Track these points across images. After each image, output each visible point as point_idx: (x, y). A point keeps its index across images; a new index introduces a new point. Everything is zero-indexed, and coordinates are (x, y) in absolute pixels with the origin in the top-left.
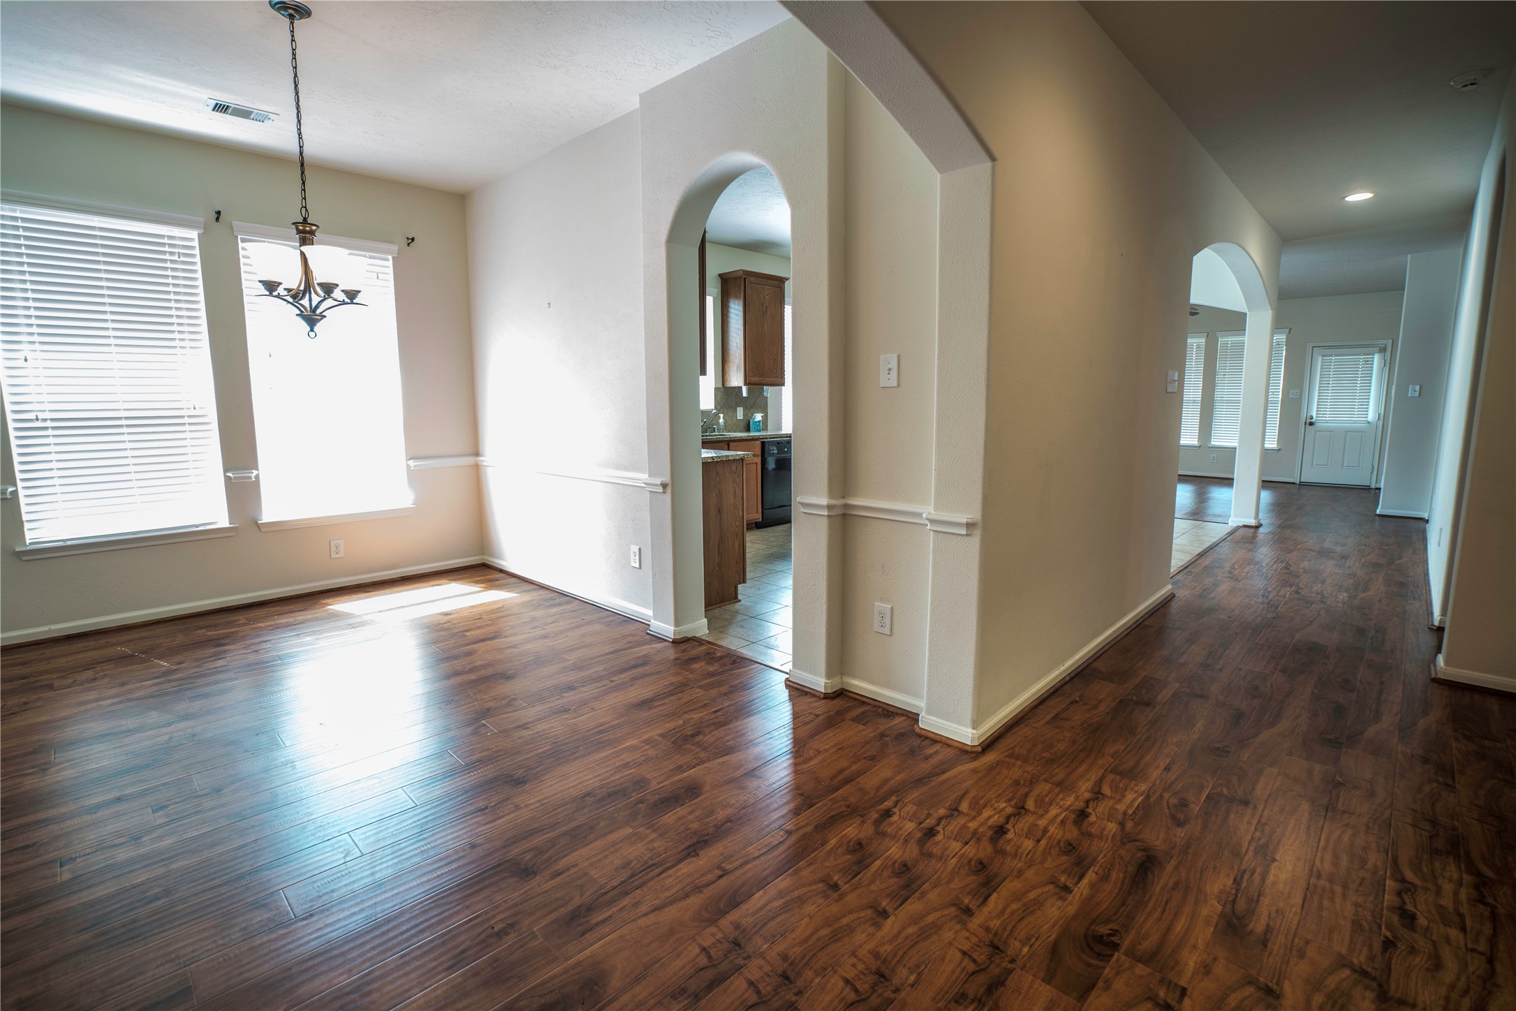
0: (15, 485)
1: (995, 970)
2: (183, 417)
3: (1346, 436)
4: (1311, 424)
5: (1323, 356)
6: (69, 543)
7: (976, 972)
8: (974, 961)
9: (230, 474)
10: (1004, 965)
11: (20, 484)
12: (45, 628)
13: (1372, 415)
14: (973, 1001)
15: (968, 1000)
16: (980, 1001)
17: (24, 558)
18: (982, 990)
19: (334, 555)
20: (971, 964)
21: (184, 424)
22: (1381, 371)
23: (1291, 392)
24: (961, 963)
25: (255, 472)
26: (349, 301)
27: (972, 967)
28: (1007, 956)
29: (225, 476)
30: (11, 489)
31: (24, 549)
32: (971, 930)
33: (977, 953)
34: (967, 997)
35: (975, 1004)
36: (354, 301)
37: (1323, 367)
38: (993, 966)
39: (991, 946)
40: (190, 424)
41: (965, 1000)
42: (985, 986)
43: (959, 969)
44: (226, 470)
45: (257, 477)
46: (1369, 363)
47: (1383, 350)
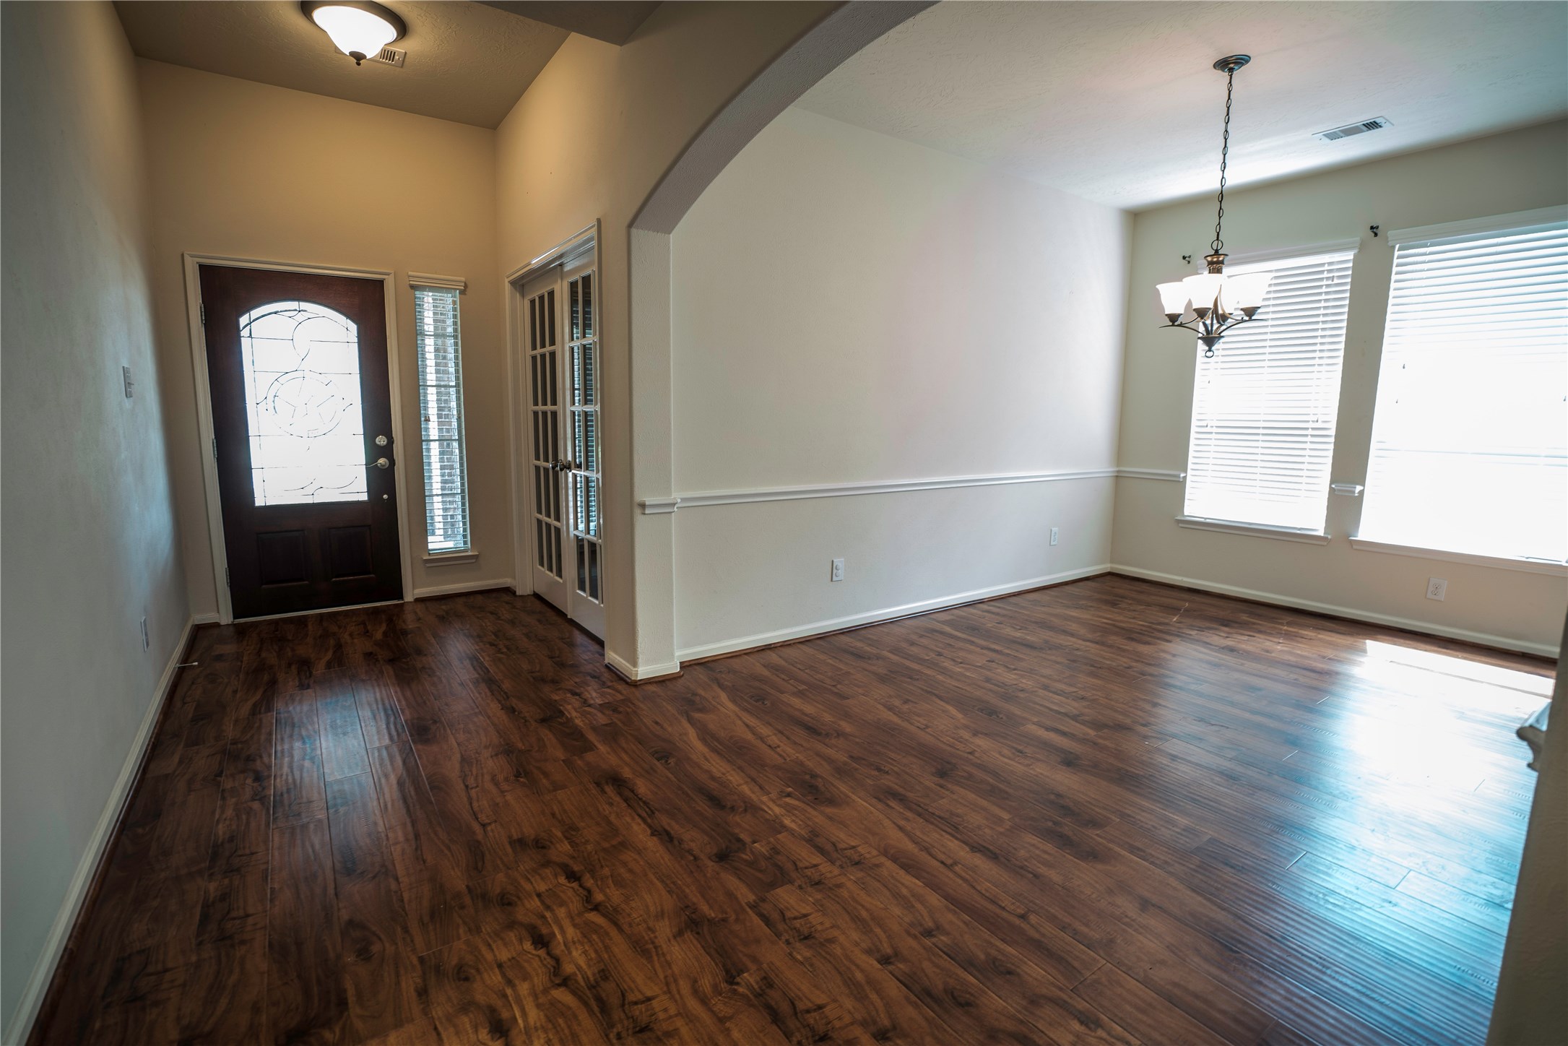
0: (1186, 472)
1: (617, 1014)
2: (1307, 429)
6: (1208, 521)
7: (624, 1000)
8: (636, 1003)
9: (1333, 486)
10: (619, 1026)
11: (1189, 471)
12: (1180, 578)
14: (597, 982)
15: (599, 979)
16: (594, 987)
17: (1181, 525)
18: (604, 995)
19: (1430, 595)
20: (634, 999)
21: (1307, 435)
24: (640, 991)
25: (1359, 488)
26: (1247, 318)
27: (631, 997)
28: (628, 1035)
29: (1330, 487)
30: (1182, 475)
31: (1183, 518)
32: (675, 1019)
33: (643, 1010)
34: (603, 979)
35: (593, 982)
36: (1253, 318)
38: (623, 1016)
39: (647, 1027)
40: (1312, 436)
41: (601, 977)
42: (605, 998)
43: (633, 986)
44: (1332, 482)
45: (1362, 493)
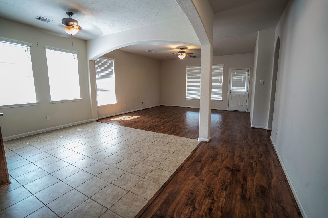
3: (240, 96)
4: (230, 93)
5: (233, 72)
13: (246, 90)
22: (248, 77)
23: (225, 83)
37: (233, 76)
46: (245, 75)
47: (248, 71)
